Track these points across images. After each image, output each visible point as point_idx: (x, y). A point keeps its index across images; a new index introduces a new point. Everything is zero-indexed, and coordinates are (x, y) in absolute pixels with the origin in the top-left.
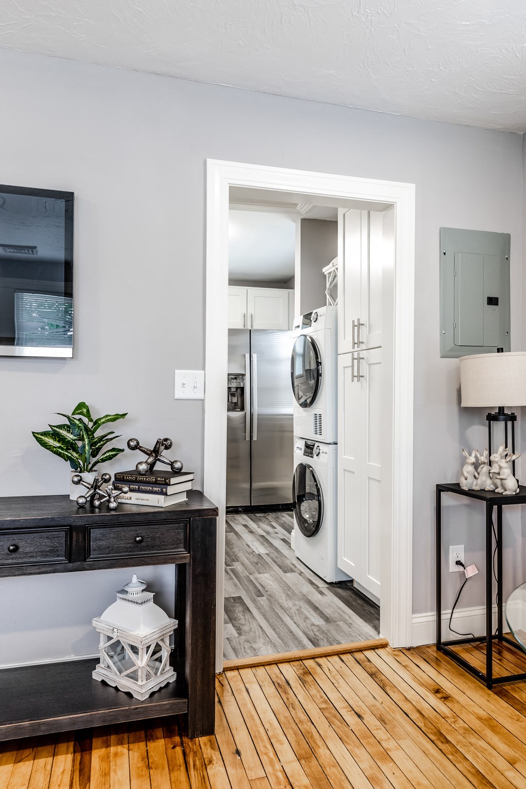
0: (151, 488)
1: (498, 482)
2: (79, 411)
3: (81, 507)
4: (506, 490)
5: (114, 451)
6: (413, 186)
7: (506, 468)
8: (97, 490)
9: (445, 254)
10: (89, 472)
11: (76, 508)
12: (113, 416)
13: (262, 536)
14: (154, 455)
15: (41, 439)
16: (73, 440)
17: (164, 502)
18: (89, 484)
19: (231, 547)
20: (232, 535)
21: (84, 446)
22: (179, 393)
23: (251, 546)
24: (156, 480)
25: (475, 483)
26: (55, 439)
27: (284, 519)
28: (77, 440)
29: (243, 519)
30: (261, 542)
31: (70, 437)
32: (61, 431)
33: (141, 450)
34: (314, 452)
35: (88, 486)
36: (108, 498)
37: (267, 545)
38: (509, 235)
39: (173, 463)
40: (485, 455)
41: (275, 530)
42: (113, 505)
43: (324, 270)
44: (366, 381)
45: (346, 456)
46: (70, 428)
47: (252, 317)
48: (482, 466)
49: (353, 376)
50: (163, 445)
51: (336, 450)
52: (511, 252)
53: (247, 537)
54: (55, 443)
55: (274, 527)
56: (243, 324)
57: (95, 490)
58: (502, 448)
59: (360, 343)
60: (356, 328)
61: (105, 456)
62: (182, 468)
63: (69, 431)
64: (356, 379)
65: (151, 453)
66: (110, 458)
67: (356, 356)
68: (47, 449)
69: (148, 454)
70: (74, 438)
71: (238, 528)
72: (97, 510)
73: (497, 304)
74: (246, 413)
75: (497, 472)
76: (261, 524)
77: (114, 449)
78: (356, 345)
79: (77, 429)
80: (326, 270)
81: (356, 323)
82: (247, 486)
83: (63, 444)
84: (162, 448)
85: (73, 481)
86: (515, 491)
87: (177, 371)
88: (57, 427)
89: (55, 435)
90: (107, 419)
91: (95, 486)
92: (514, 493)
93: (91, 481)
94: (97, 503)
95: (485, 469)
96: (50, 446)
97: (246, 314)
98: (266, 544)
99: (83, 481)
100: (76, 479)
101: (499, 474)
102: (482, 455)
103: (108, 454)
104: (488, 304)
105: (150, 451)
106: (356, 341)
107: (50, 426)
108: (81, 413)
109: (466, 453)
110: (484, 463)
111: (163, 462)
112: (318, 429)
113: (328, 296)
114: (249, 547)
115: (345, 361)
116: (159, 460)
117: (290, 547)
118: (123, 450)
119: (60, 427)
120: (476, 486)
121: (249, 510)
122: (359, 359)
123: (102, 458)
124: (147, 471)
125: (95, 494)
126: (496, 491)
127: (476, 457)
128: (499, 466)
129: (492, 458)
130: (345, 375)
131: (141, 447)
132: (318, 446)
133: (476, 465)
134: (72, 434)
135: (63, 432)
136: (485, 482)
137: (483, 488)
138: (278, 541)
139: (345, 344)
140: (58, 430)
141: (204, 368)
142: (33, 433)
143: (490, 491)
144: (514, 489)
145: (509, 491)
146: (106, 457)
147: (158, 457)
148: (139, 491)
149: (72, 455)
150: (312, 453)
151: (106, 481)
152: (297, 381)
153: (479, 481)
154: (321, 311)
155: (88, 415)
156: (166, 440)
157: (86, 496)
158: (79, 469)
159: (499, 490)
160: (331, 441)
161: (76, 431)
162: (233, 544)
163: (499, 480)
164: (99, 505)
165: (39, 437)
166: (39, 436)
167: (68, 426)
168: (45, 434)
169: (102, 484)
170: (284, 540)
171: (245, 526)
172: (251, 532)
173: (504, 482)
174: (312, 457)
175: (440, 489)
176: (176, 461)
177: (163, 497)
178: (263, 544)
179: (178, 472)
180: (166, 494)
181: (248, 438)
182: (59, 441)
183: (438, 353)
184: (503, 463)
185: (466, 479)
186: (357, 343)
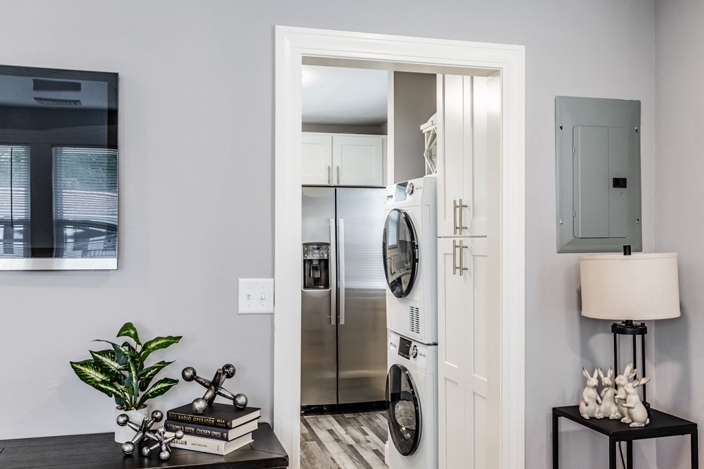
0: (209, 432)
1: (625, 410)
2: (125, 332)
3: (128, 456)
4: (633, 422)
5: (166, 382)
6: (523, 48)
7: (634, 394)
8: (147, 434)
9: (561, 128)
10: (137, 409)
11: (121, 457)
12: (166, 338)
13: (351, 446)
14: (213, 388)
15: (81, 370)
16: (118, 370)
17: (225, 449)
18: (137, 425)
19: (312, 461)
20: (313, 445)
21: (131, 378)
22: (244, 307)
23: (336, 460)
24: (215, 422)
25: (597, 409)
26: (96, 370)
27: (377, 421)
28: (123, 370)
29: (329, 421)
30: (348, 455)
31: (114, 365)
32: (104, 359)
33: (198, 382)
34: (410, 353)
35: (136, 428)
36: (158, 444)
37: (356, 459)
38: (639, 102)
39: (235, 397)
40: (609, 376)
41: (367, 437)
42: (165, 455)
43: (422, 127)
44: (470, 274)
45: (448, 364)
46: (114, 354)
47: (338, 170)
48: (605, 389)
49: (455, 268)
50: (224, 373)
51: (436, 352)
52: (641, 123)
53: (333, 449)
54: (97, 375)
55: (365, 434)
56: (328, 179)
57: (144, 433)
58: (629, 368)
59: (461, 228)
60: (458, 209)
61: (156, 388)
62: (246, 403)
63: (113, 359)
64: (458, 270)
65: (210, 386)
66: (162, 392)
67: (458, 244)
68: (88, 383)
69: (206, 387)
70: (120, 367)
71: (323, 435)
72: (146, 461)
73: (625, 187)
74: (330, 291)
75: (623, 398)
76: (350, 428)
77: (166, 380)
78: (458, 230)
79: (123, 357)
80: (424, 128)
81: (458, 204)
82: (333, 375)
83: (106, 376)
84: (224, 376)
85: (118, 423)
86: (645, 423)
87: (241, 280)
88: (99, 353)
89: (98, 365)
90: (158, 343)
91: (144, 428)
92: (643, 425)
93: (140, 422)
94: (146, 451)
95: (609, 392)
96: (91, 379)
97: (331, 167)
98: (354, 457)
99: (130, 422)
100: (122, 420)
101: (625, 400)
102: (605, 376)
103: (159, 387)
104: (614, 187)
105: (209, 382)
106: (458, 226)
107: (91, 352)
108: (128, 334)
109: (586, 373)
110: (608, 386)
111: (224, 396)
112: (415, 324)
113: (426, 160)
114: (335, 462)
115: (445, 246)
116: (220, 394)
117: (384, 461)
118: (176, 382)
119: (104, 353)
120: (598, 413)
121: (336, 410)
122: (462, 248)
123: (153, 392)
124: (204, 410)
125: (144, 438)
126: (622, 421)
127: (599, 378)
128: (625, 391)
129: (617, 380)
130: (445, 264)
131: (198, 377)
132: (415, 346)
133: (599, 388)
134: (117, 362)
135: (107, 360)
136: (609, 408)
137: (607, 416)
138: (369, 454)
139: (446, 225)
140: (100, 357)
141: (273, 276)
142: (71, 363)
143: (615, 419)
144: (643, 420)
145: (637, 422)
146: (157, 390)
147: (219, 390)
148: (196, 434)
149: (117, 390)
150: (408, 354)
151: (158, 420)
152: (390, 253)
153: (602, 408)
154: (417, 182)
155: (136, 337)
156: (228, 366)
157: (133, 442)
158: (125, 406)
159: (626, 420)
160: (431, 343)
161: (121, 360)
162: (315, 457)
163: (626, 409)
164: (149, 453)
165: (78, 369)
166: (79, 367)
167: (113, 353)
168: (85, 364)
169: (152, 424)
170: (376, 452)
171: (330, 431)
172: (338, 440)
173: (632, 411)
174: (409, 359)
175: (557, 413)
176: (239, 395)
177: (223, 443)
178: (351, 458)
179: (242, 410)
180: (227, 440)
181: (333, 322)
182: (101, 372)
183: (553, 246)
184: (630, 388)
185: (587, 405)
186: (459, 228)
